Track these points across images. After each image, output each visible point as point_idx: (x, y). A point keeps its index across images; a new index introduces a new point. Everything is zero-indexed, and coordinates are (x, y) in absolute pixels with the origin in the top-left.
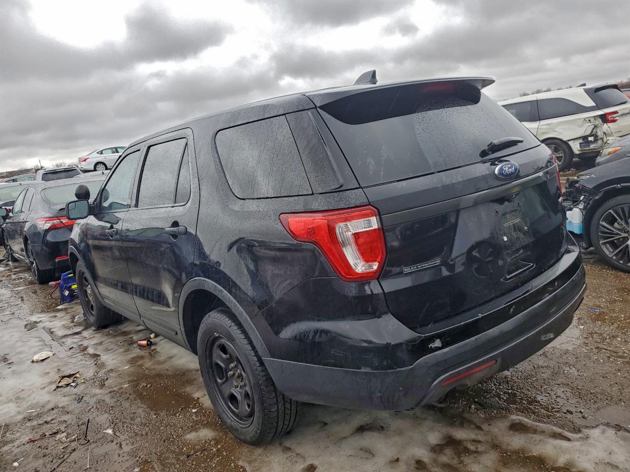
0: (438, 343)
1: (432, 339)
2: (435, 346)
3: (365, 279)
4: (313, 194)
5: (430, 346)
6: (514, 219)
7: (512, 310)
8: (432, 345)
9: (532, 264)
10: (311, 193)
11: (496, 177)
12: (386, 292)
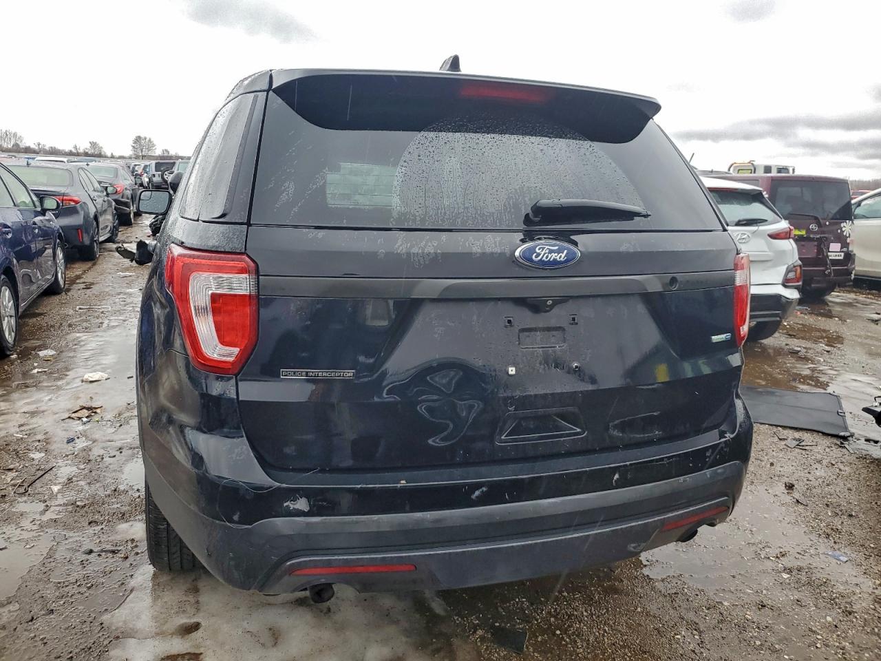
0: (302, 504)
1: (293, 494)
2: (296, 507)
3: (219, 370)
4: (198, 220)
5: (285, 504)
6: (553, 343)
7: (477, 493)
8: (292, 505)
9: (579, 430)
10: (196, 219)
11: (514, 261)
12: (240, 399)
